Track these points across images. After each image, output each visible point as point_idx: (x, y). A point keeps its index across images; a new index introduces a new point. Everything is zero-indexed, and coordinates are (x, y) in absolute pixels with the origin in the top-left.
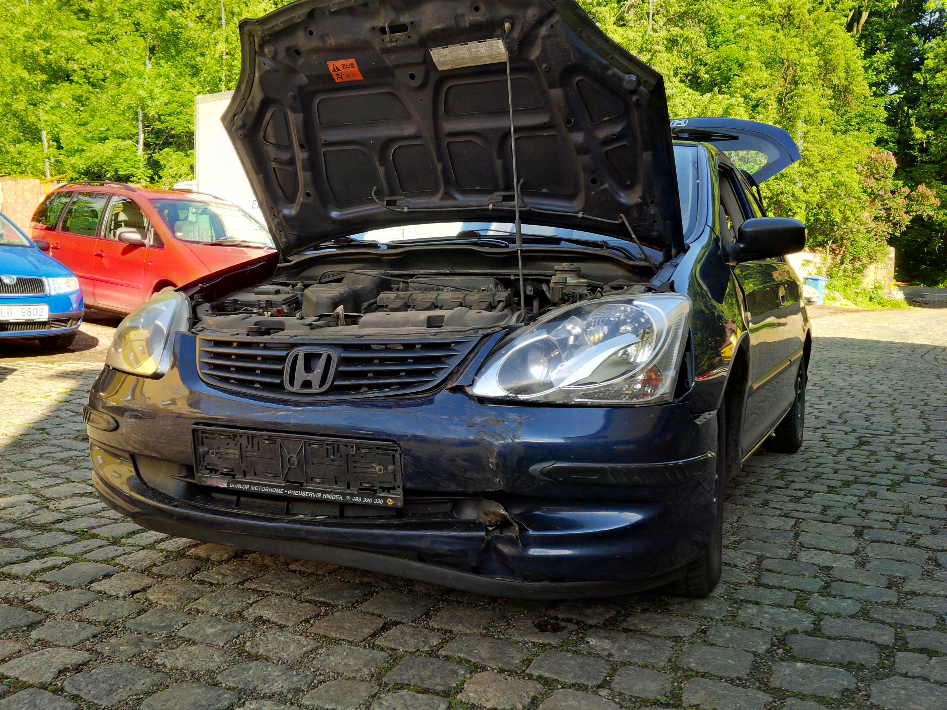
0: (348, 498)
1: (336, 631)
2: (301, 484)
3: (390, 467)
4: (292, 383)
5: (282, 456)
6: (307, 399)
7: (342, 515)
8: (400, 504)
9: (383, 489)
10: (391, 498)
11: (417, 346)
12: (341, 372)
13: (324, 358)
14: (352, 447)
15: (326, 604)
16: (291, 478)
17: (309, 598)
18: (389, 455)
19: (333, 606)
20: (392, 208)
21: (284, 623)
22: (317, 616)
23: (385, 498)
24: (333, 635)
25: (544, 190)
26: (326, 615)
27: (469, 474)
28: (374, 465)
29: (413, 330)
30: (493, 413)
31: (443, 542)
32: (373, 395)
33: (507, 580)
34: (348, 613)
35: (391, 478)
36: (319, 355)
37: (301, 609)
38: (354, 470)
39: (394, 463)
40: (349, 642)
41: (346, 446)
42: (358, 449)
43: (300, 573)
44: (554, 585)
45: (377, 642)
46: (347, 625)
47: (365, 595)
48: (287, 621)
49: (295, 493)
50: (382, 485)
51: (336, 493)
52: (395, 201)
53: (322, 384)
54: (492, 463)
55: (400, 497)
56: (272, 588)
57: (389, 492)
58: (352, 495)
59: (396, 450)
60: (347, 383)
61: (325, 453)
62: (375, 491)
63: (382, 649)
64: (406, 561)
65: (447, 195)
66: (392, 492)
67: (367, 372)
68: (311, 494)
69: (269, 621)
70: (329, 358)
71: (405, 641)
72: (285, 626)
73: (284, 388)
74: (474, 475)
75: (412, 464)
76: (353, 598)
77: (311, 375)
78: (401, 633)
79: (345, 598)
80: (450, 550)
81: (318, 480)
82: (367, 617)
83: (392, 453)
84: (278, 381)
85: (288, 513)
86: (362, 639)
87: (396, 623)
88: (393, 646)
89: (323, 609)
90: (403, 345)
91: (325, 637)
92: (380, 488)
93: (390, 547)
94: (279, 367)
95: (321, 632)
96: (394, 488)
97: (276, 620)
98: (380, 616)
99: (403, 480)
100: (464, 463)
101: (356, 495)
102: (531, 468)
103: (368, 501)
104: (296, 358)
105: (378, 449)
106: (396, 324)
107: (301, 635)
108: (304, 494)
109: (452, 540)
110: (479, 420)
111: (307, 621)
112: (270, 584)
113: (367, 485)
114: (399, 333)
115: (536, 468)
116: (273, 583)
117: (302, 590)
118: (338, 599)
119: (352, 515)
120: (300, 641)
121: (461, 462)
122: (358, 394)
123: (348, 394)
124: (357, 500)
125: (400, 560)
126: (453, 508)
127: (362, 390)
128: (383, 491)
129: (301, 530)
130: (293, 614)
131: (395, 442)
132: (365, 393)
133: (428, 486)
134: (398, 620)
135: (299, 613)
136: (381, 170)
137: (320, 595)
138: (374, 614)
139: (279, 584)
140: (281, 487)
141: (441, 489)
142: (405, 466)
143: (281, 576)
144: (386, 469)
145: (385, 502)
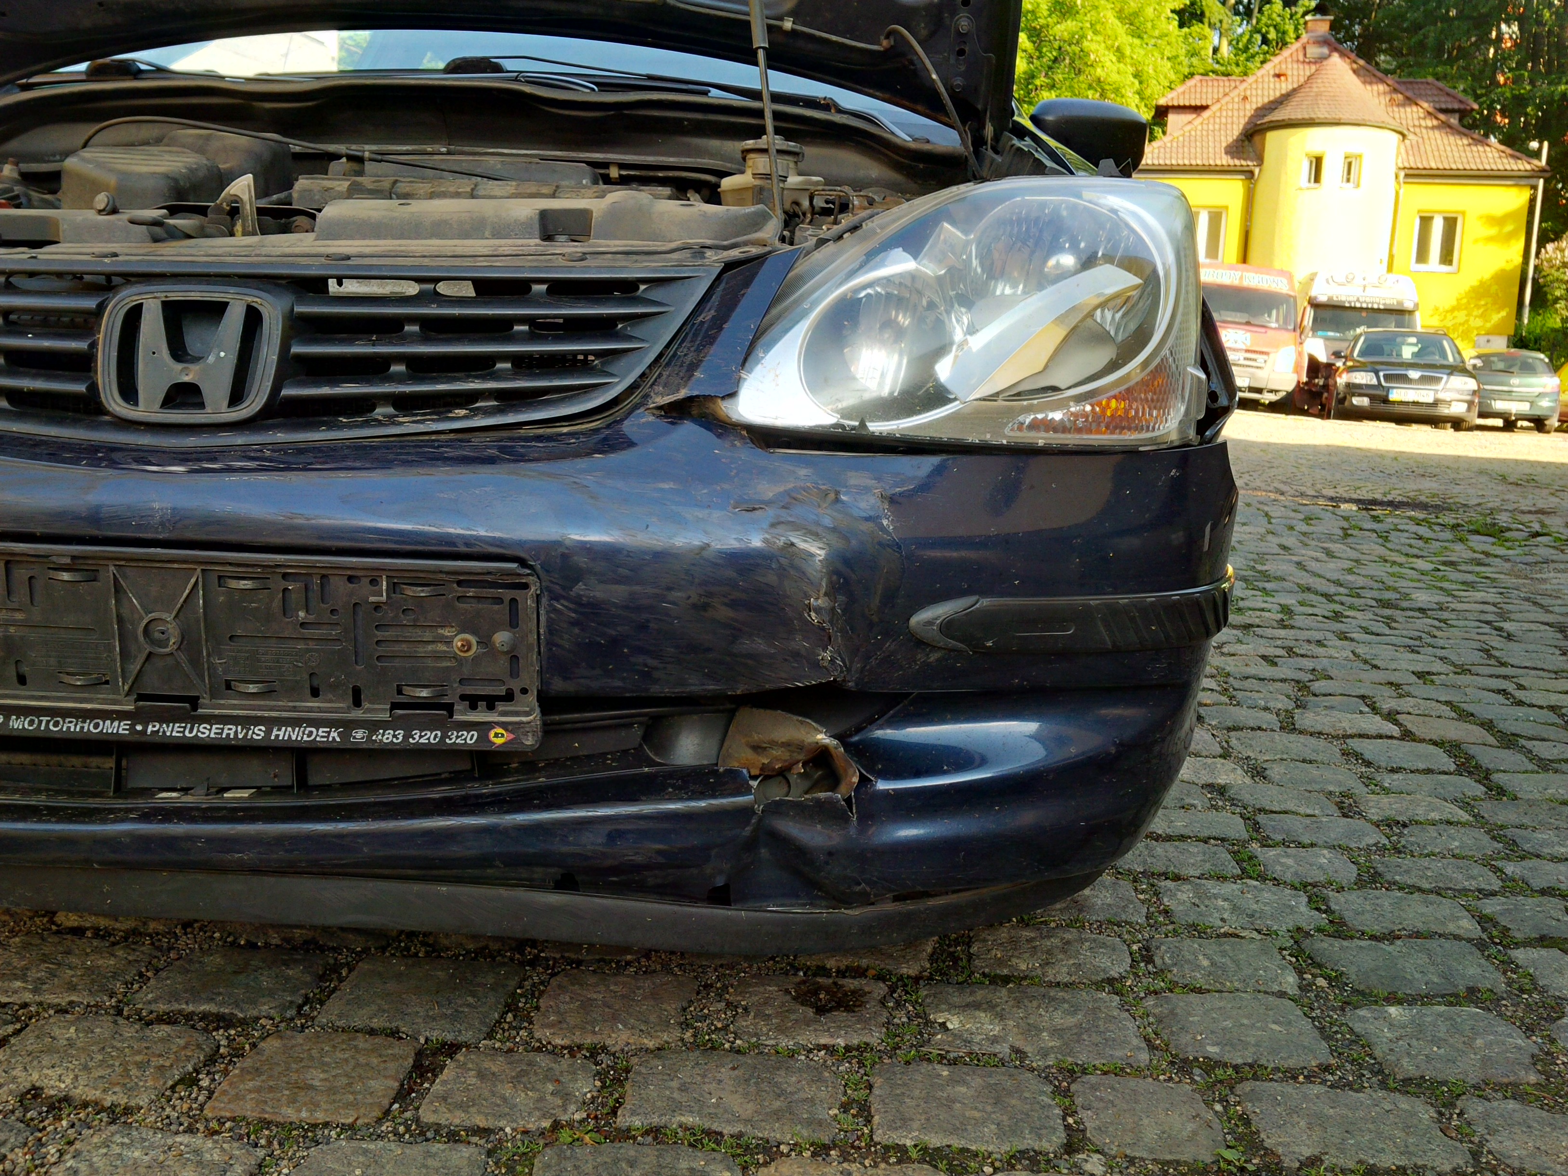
0: (359, 735)
1: (292, 1101)
2: (194, 702)
3: (501, 638)
4: (129, 392)
5: (120, 620)
6: (191, 441)
7: (303, 785)
8: (529, 741)
9: (473, 702)
10: (503, 725)
11: (537, 288)
12: (300, 359)
13: (234, 318)
14: (374, 582)
15: (223, 1021)
16: (153, 685)
17: (162, 1007)
18: (499, 600)
19: (243, 1022)
21: (123, 1101)
22: (212, 1059)
23: (484, 728)
24: (289, 1113)
26: (237, 1053)
27: (746, 645)
28: (446, 632)
29: (506, 245)
30: (803, 472)
31: (644, 834)
32: (421, 428)
33: (798, 911)
34: (300, 1038)
35: (502, 666)
36: (217, 310)
37: (159, 1048)
38: (381, 650)
39: (513, 623)
40: (344, 1128)
41: (350, 579)
42: (393, 587)
43: (99, 933)
44: (910, 906)
45: (427, 1116)
46: (316, 1077)
47: (322, 978)
48: (129, 1090)
49: (174, 731)
50: (469, 690)
51: (317, 723)
53: (236, 397)
54: (818, 610)
55: (535, 717)
56: (35, 991)
57: (491, 707)
58: (374, 726)
59: (525, 586)
60: (326, 390)
61: (277, 603)
62: (449, 708)
63: (453, 1137)
64: (522, 894)
66: (501, 707)
67: (386, 361)
68: (230, 731)
69: (67, 1099)
70: (253, 318)
71: (504, 1099)
72: (128, 1111)
73: (99, 409)
74: (760, 645)
75: (574, 623)
76: (294, 991)
77: (195, 368)
78: (481, 1075)
79: (271, 993)
80: (659, 852)
81: (252, 688)
82: (362, 1042)
83: (508, 594)
84: (80, 388)
85: (120, 790)
86: (377, 1113)
87: (451, 1049)
88: (481, 1121)
89: (219, 1035)
90: (478, 284)
91: (267, 1124)
92: (463, 697)
93: (484, 861)
94: (79, 345)
95: (249, 1109)
96: (509, 697)
97: (93, 1094)
98: (394, 1034)
99: (541, 672)
100: (730, 613)
101: (385, 725)
102: (917, 619)
103: (428, 737)
104: (134, 316)
105: (460, 583)
106: (440, 229)
107: (190, 1130)
108: (206, 732)
109: (666, 825)
110: (767, 490)
111: (190, 1081)
112: (24, 978)
113: (424, 693)
114: (459, 251)
115: (928, 617)
116: (33, 974)
117: (128, 984)
118: (254, 1003)
119: (336, 779)
120: (197, 1152)
121: (724, 613)
122: (366, 424)
123: (332, 426)
124: (388, 737)
125: (503, 892)
126: (647, 737)
127: (381, 411)
128: (473, 707)
129: (190, 838)
130: (140, 1066)
131: (522, 562)
132: (391, 421)
133: (615, 684)
134: (449, 1037)
135: (156, 1062)
137: (195, 995)
138: (372, 1032)
139: (53, 974)
140: (121, 716)
141: (655, 690)
142: (551, 631)
143: (46, 950)
144: (485, 642)
145: (484, 737)
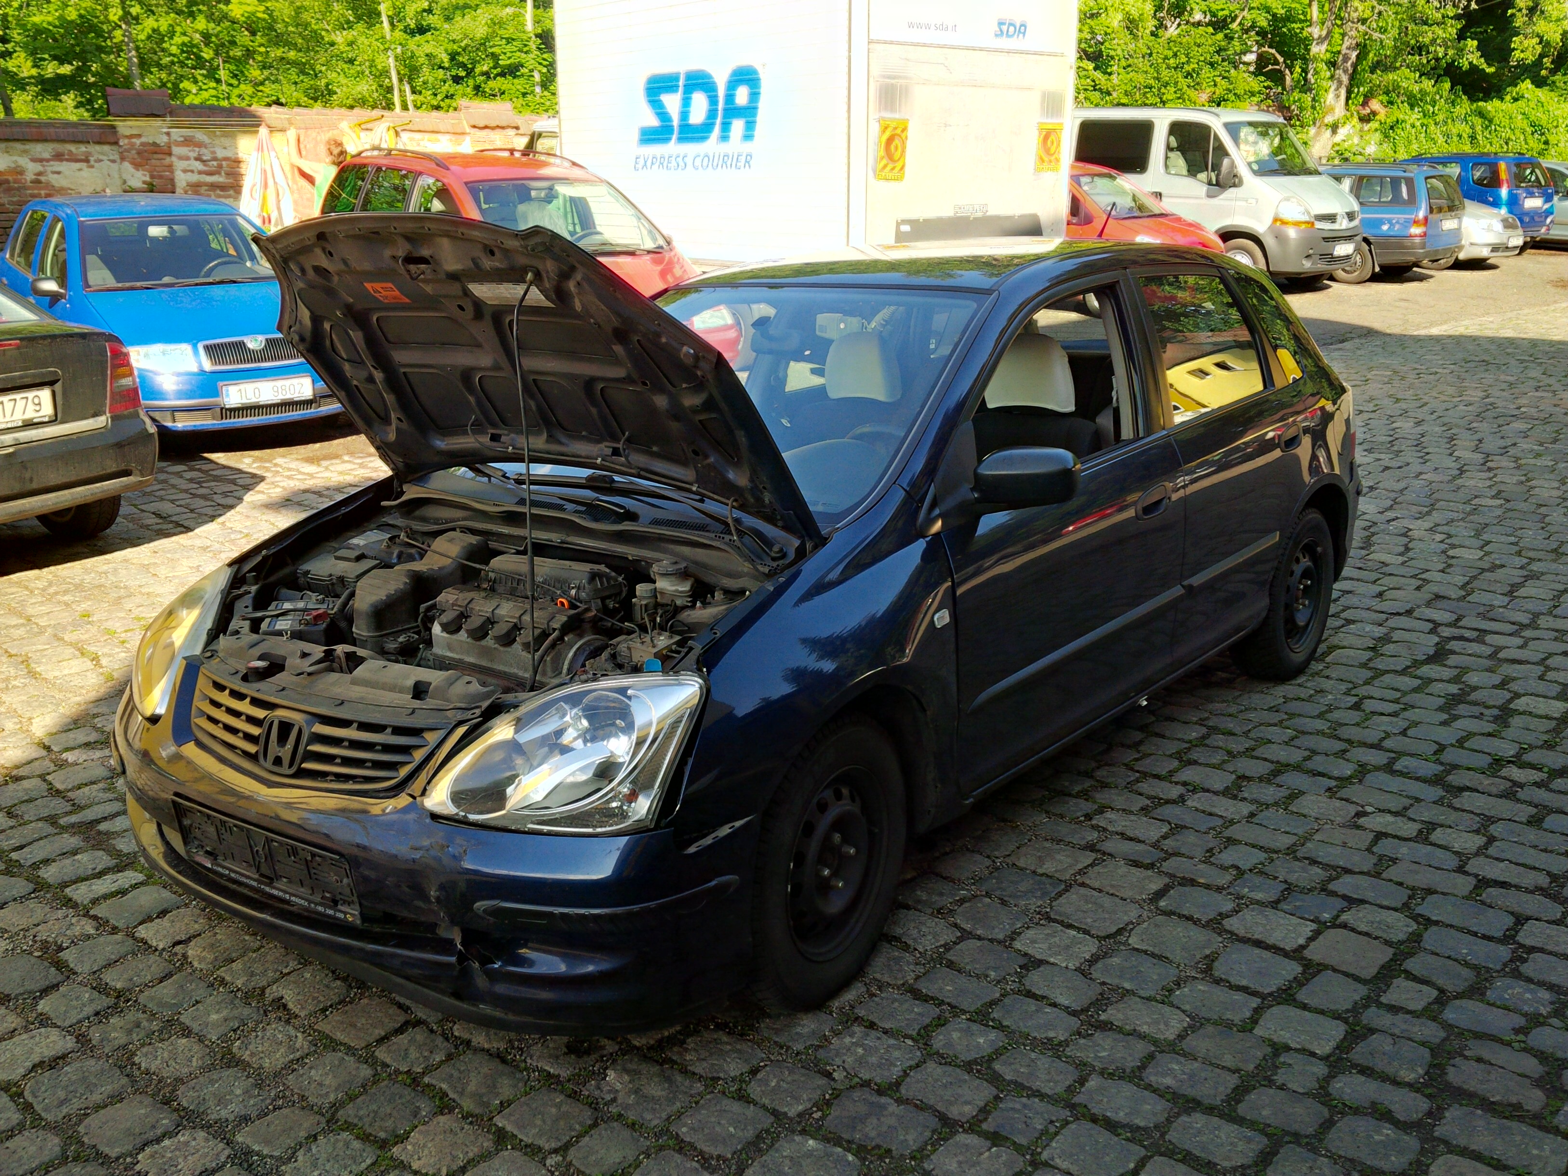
0: (312, 906)
2: (271, 879)
3: (346, 881)
4: (265, 756)
5: (251, 847)
6: (278, 779)
8: (357, 923)
10: (350, 914)
11: (389, 729)
12: (309, 751)
13: (295, 732)
14: (308, 852)
20: (494, 444)
21: (298, 1012)
23: (345, 913)
24: (338, 1035)
25: (655, 449)
28: (331, 875)
35: (348, 891)
38: (315, 876)
39: (348, 877)
40: (348, 1047)
41: (302, 850)
42: (313, 856)
45: (377, 1052)
46: (361, 1022)
48: (302, 1008)
49: (267, 889)
50: (343, 897)
51: (302, 898)
52: (500, 436)
53: (291, 764)
54: (433, 897)
55: (358, 914)
57: (348, 906)
58: (316, 903)
60: (314, 767)
61: (286, 852)
62: (337, 903)
63: (374, 1064)
65: (551, 438)
66: (351, 906)
67: (335, 757)
68: (281, 894)
69: (285, 1006)
70: (300, 732)
71: (406, 1054)
72: (295, 1017)
75: (362, 882)
77: (282, 750)
78: (411, 1040)
81: (286, 879)
84: (254, 751)
87: (417, 1024)
88: (388, 1061)
89: (353, 992)
91: (328, 1037)
92: (341, 899)
95: (328, 1030)
96: (353, 903)
97: (292, 1006)
98: (407, 1010)
99: (358, 897)
100: (409, 890)
101: (319, 904)
102: (477, 905)
103: (330, 912)
104: (271, 725)
105: (330, 859)
107: (304, 1032)
108: (275, 892)
110: (424, 841)
111: (325, 1010)
113: (330, 894)
115: (481, 905)
120: (295, 1042)
121: (406, 889)
122: (324, 782)
123: (315, 780)
124: (320, 909)
127: (330, 779)
128: (344, 904)
130: (314, 998)
131: (342, 856)
132: (331, 782)
134: (424, 1017)
135: (320, 998)
136: (472, 399)
138: (402, 1007)
140: (255, 880)
142: (357, 883)
144: (342, 881)
145: (345, 917)
